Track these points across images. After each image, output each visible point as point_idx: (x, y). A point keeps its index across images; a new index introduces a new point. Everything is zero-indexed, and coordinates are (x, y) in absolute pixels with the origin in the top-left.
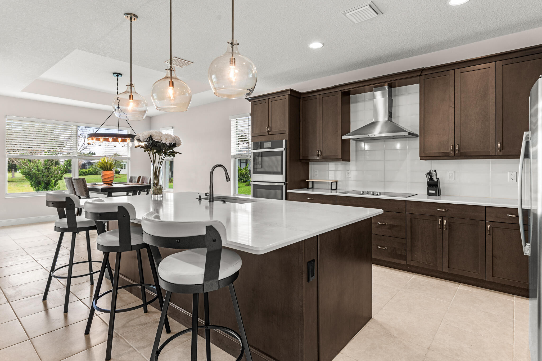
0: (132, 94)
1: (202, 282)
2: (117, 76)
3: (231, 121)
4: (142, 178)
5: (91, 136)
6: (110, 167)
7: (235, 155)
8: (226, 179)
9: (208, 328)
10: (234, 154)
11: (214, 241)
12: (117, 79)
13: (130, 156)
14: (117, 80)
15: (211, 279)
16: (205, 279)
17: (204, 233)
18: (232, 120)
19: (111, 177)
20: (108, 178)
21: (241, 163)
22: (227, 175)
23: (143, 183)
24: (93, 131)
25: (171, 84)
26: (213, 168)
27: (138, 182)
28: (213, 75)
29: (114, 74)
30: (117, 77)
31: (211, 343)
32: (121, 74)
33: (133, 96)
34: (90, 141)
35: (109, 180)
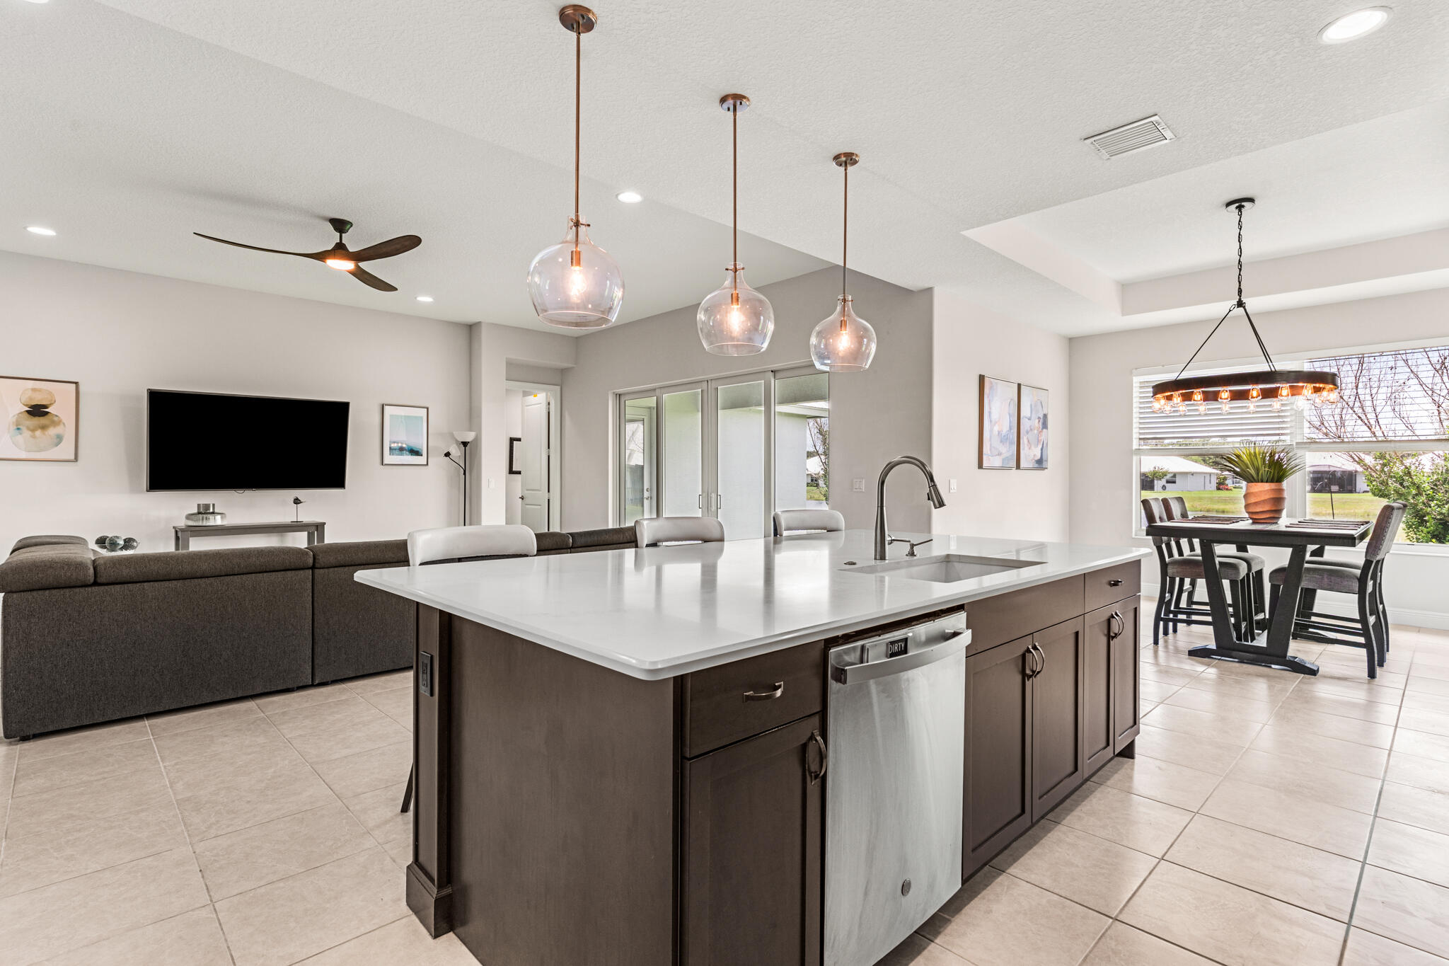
2: (1240, 208)
12: (1238, 218)
14: (1240, 220)
19: (1264, 501)
20: (1256, 503)
29: (1229, 204)
30: (1240, 211)
32: (1251, 200)
35: (1260, 510)
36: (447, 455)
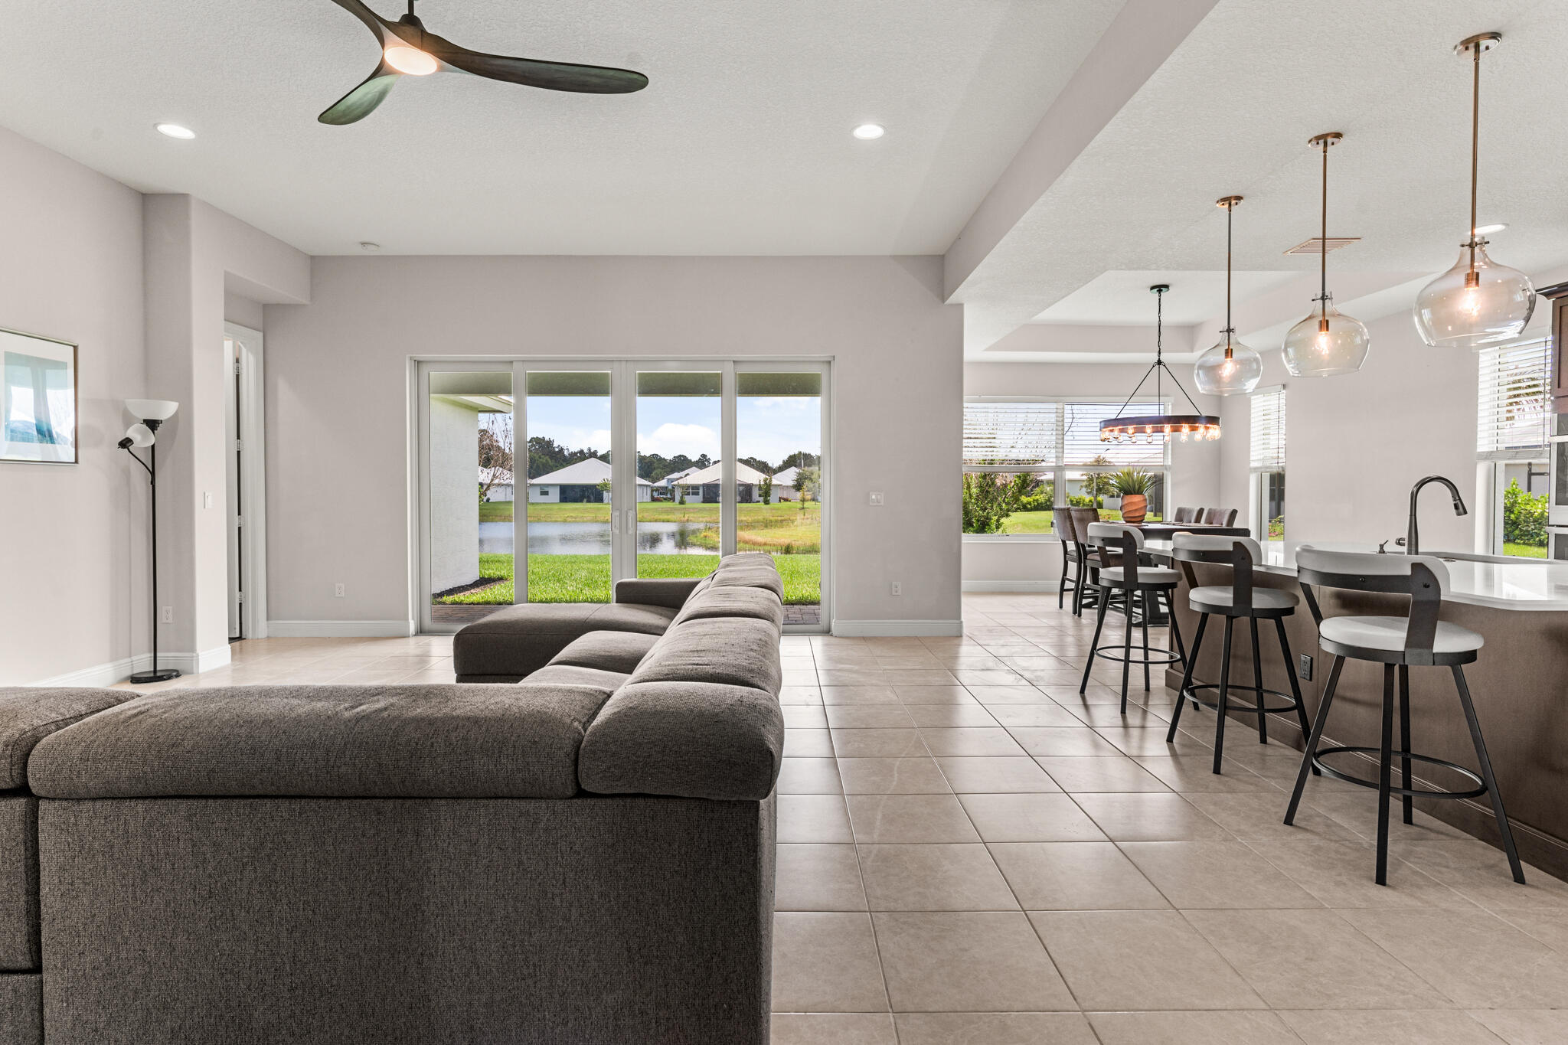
0: (1231, 347)
1: (1401, 648)
2: (1160, 291)
3: (1480, 355)
4: (1209, 513)
5: (1110, 423)
6: (1139, 488)
7: (1492, 452)
8: (1454, 511)
9: (1409, 757)
10: (1492, 450)
11: (1426, 586)
12: (1158, 298)
13: (1170, 463)
14: (1160, 299)
15: (1419, 646)
16: (1407, 645)
17: (1409, 573)
18: (1481, 351)
19: (1141, 508)
20: (1136, 510)
21: (1533, 477)
22: (1458, 502)
23: (1211, 523)
24: (1111, 412)
25: (1325, 325)
26: (1418, 483)
27: (1198, 520)
28: (1424, 309)
29: (1152, 288)
30: (1160, 293)
31: (1414, 809)
32: (1167, 286)
33: (1232, 350)
34: (1106, 434)
35: (1137, 515)
36: (125, 443)
